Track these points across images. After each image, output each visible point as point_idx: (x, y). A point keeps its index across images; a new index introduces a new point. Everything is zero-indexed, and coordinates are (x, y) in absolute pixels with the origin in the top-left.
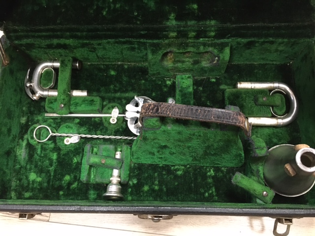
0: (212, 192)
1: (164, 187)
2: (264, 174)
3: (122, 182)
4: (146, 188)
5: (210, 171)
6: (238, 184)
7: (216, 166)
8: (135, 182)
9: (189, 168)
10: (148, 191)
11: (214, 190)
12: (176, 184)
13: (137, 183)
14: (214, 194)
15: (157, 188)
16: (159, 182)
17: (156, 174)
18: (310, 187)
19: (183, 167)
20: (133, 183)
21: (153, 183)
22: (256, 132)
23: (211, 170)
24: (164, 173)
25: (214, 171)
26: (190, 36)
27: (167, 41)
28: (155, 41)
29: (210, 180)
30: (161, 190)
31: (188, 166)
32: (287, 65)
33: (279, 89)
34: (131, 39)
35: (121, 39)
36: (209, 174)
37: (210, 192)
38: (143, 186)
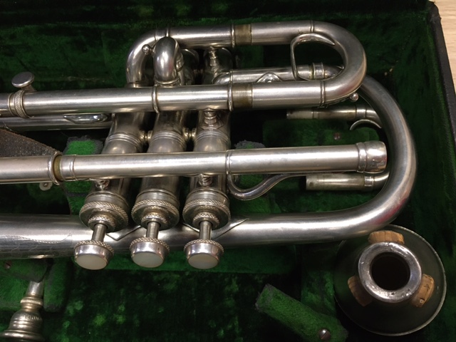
0: (234, 327)
1: (135, 317)
2: (334, 289)
3: (45, 307)
4: (99, 320)
5: (230, 283)
6: (267, 312)
7: (242, 272)
8: (79, 306)
9: (189, 277)
10: (104, 325)
11: (237, 323)
12: (161, 310)
13: (83, 310)
14: (237, 331)
15: (121, 319)
16: (127, 306)
17: (122, 291)
18: (432, 315)
19: (177, 276)
20: (75, 310)
21: (115, 310)
22: (325, 203)
23: (233, 280)
24: (138, 287)
25: (238, 283)
26: (179, 13)
27: (136, 26)
28: (116, 26)
29: (230, 302)
30: (128, 324)
31: (187, 274)
32: (384, 74)
33: (366, 118)
34: (67, 23)
35: (49, 25)
36: (227, 288)
37: (230, 326)
38: (95, 316)
